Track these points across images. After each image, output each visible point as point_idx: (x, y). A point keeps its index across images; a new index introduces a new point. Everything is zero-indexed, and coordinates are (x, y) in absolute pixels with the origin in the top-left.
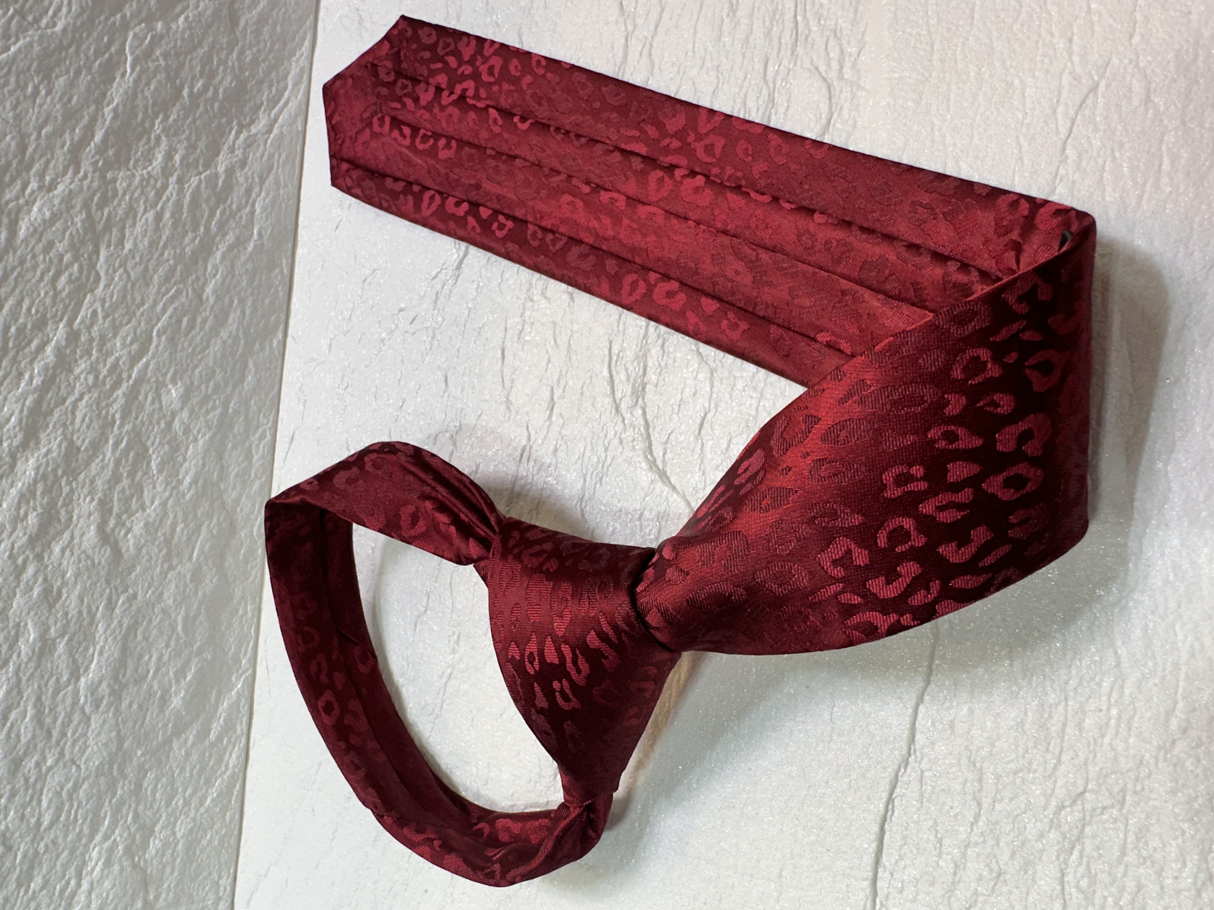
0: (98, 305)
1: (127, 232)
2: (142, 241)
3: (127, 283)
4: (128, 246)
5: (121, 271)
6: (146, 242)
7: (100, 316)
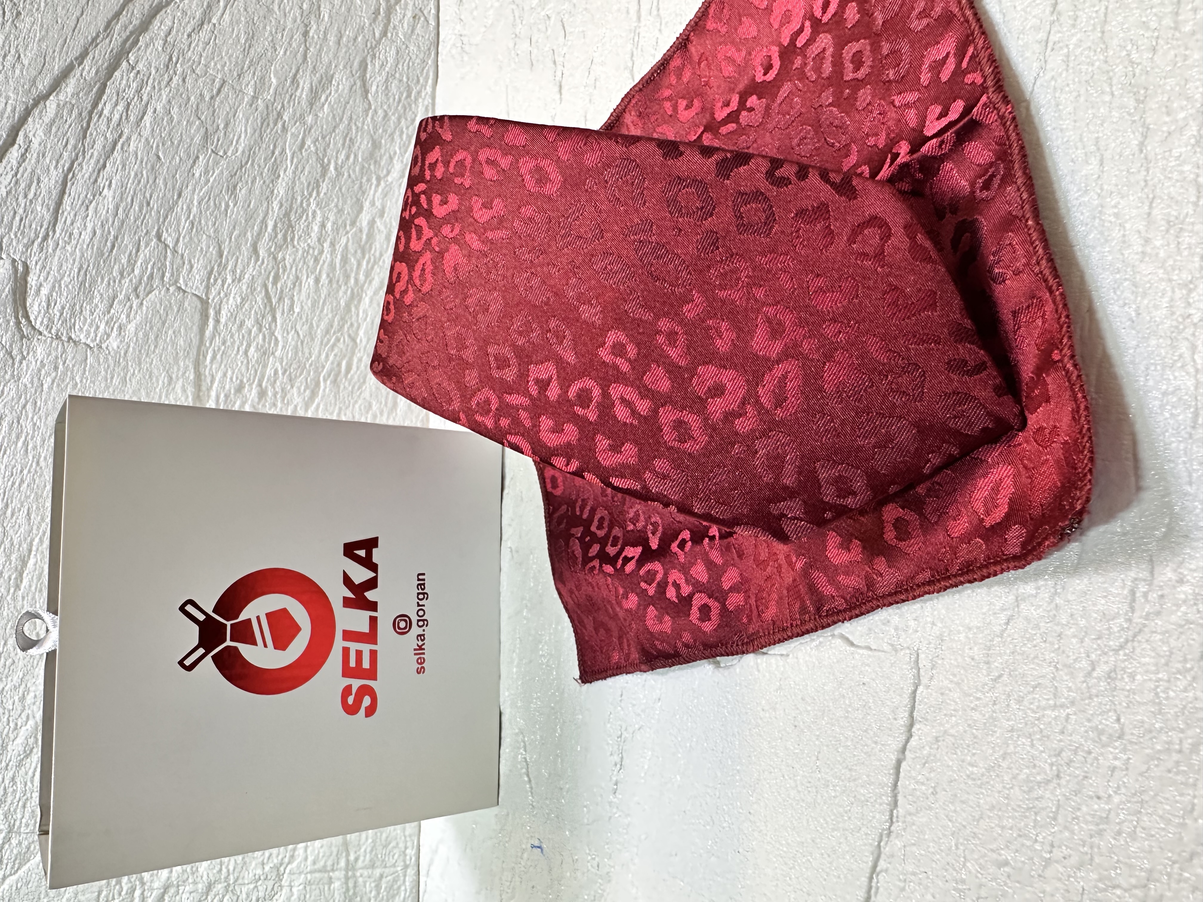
0: (278, 364)
1: (296, 298)
2: (306, 304)
3: (297, 342)
4: (297, 310)
5: (293, 332)
6: (309, 304)
7: (280, 372)
